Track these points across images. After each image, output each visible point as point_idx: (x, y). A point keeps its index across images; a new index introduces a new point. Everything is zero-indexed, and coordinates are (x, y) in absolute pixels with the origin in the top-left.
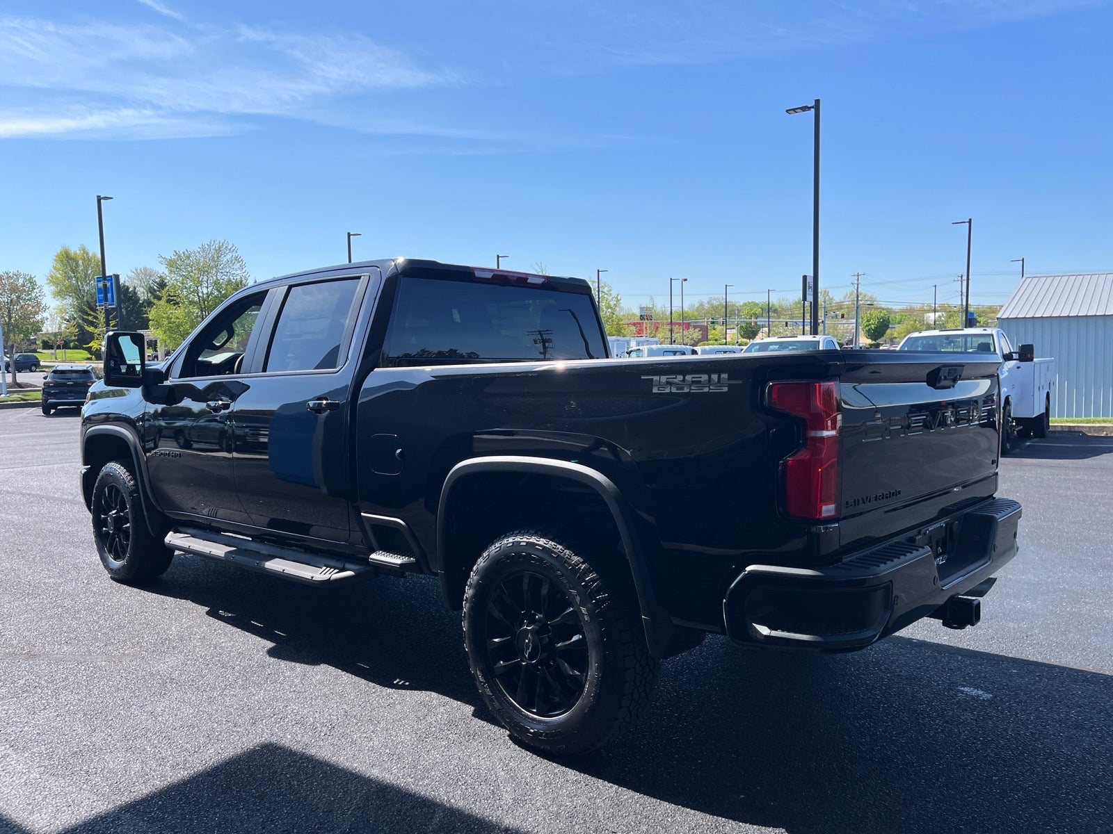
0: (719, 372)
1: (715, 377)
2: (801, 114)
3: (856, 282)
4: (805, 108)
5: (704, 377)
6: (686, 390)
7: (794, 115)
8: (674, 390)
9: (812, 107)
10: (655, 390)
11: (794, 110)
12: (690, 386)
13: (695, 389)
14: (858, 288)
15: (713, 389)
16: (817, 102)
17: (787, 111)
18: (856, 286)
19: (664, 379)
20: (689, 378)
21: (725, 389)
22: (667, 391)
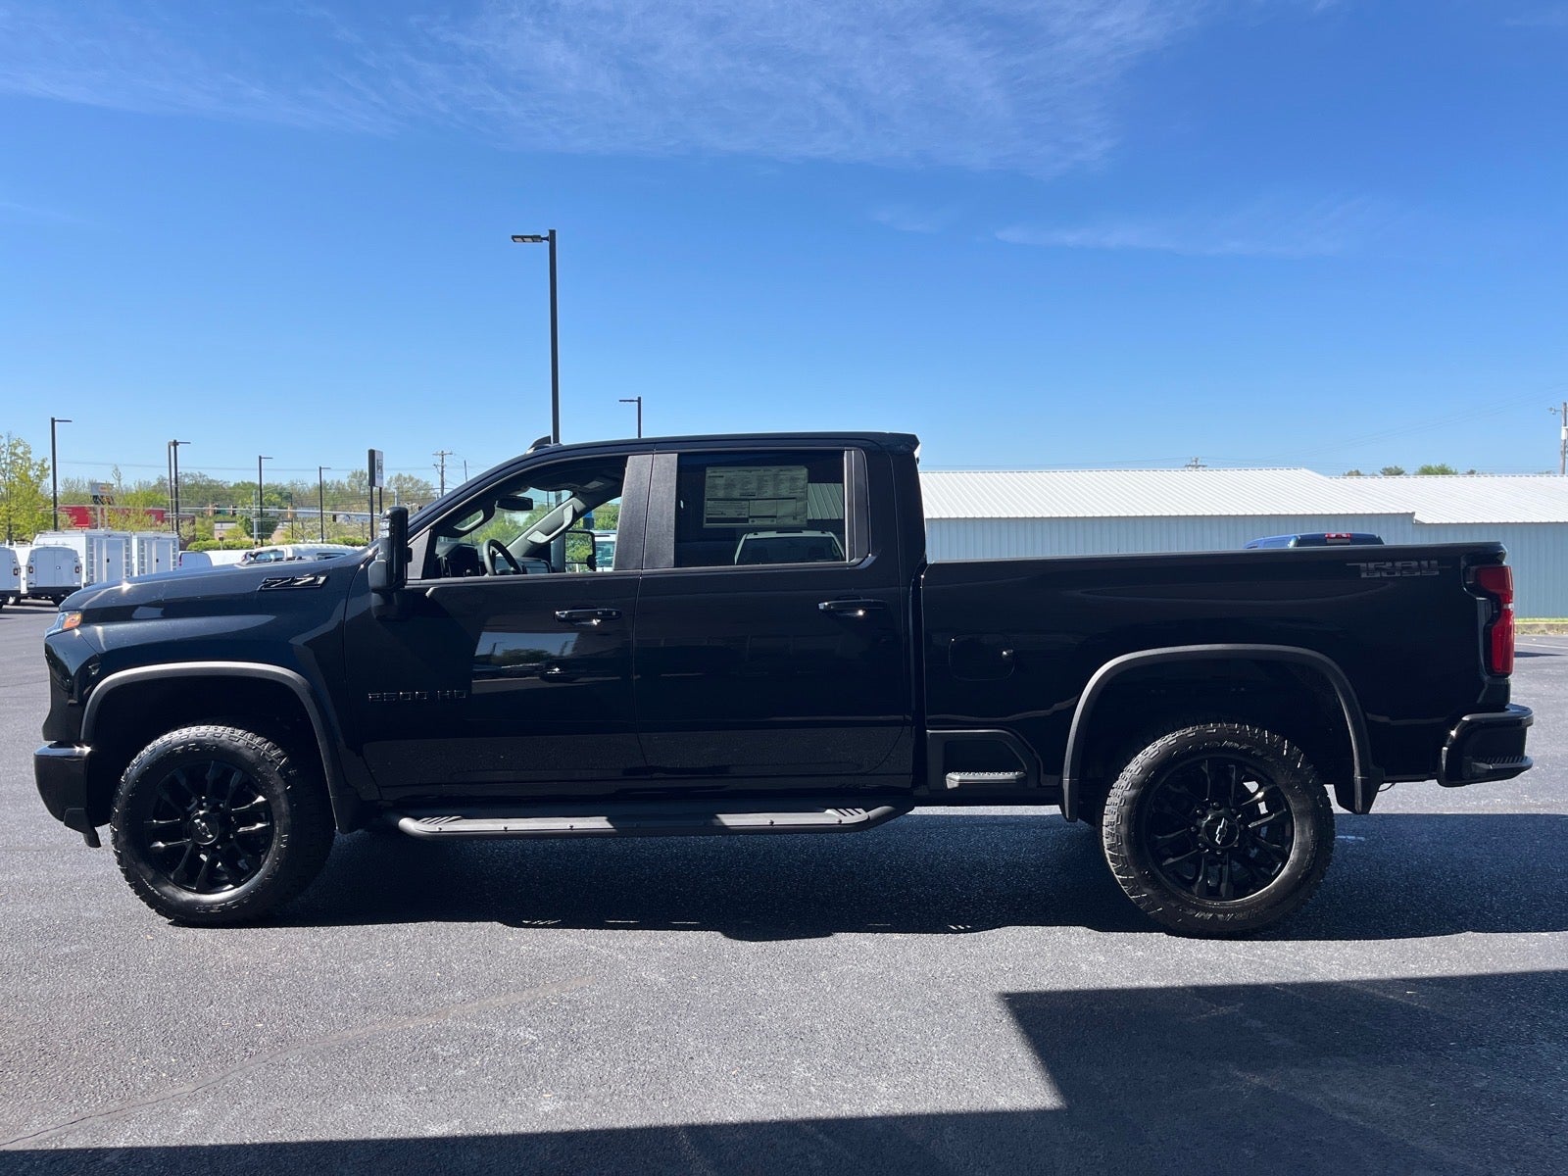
0: (1429, 559)
1: (1425, 563)
2: (529, 244)
3: (440, 464)
4: (536, 238)
5: (1414, 564)
6: (1397, 575)
7: (519, 244)
8: (1384, 575)
9: (546, 239)
10: (1364, 575)
11: (523, 237)
12: (1401, 571)
13: (1406, 574)
14: (443, 472)
15: (1425, 573)
16: (553, 233)
17: (513, 237)
18: (440, 469)
19: (1371, 565)
20: (1398, 564)
21: (1437, 573)
22: (1378, 575)
